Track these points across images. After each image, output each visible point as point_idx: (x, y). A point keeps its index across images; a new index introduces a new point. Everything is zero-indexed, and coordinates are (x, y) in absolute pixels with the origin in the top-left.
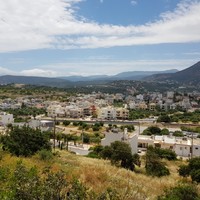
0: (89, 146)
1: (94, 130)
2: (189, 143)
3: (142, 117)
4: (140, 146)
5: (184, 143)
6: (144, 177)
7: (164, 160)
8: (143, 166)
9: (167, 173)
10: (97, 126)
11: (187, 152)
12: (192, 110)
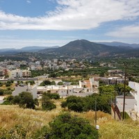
0: (3, 97)
1: (7, 86)
2: (66, 88)
3: (39, 75)
4: (39, 93)
5: (64, 88)
6: (41, 112)
7: (53, 100)
8: (40, 105)
9: (55, 107)
10: (9, 83)
11: (66, 93)
12: (67, 69)
